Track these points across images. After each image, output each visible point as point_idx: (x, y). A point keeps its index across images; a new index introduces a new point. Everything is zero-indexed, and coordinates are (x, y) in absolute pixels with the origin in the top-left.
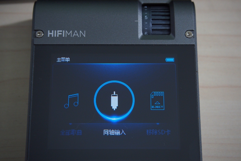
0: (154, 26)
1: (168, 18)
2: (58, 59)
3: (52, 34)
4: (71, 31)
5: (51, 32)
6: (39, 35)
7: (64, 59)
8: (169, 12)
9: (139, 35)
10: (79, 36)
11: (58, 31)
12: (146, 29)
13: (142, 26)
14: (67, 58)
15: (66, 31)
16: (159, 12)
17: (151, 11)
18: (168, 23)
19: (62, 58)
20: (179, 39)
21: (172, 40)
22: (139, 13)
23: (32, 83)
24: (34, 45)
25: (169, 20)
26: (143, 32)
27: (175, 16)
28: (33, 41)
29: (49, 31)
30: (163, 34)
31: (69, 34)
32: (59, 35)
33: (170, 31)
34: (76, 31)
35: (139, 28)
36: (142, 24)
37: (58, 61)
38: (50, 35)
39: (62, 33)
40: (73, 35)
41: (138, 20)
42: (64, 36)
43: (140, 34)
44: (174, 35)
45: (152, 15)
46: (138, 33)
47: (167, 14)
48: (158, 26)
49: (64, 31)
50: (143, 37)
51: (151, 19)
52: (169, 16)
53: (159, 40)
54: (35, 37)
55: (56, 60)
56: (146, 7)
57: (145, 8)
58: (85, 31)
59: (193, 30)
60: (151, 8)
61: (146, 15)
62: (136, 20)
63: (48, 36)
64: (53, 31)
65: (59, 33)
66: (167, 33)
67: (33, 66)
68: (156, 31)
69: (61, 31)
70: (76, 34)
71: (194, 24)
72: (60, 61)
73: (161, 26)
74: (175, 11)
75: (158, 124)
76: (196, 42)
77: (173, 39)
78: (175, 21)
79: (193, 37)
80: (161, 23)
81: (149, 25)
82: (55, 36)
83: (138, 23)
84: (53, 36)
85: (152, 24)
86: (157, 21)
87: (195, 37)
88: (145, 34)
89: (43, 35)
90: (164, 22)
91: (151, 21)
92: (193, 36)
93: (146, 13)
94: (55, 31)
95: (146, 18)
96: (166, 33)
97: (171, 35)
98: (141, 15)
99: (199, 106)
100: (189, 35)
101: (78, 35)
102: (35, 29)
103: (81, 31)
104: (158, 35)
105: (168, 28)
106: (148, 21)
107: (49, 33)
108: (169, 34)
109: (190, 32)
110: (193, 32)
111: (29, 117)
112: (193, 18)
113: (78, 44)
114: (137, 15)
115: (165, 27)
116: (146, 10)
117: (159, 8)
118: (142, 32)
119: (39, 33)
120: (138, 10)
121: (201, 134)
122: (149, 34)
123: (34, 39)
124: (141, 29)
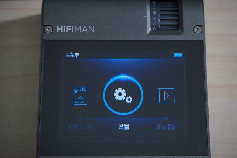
0: (162, 21)
1: (176, 13)
2: (67, 55)
3: (61, 29)
4: (80, 27)
5: (60, 27)
6: (48, 31)
7: (73, 55)
8: (177, 7)
9: (147, 30)
10: (88, 31)
11: (67, 27)
12: (154, 24)
13: (150, 21)
14: (77, 54)
15: (75, 27)
16: (167, 7)
17: (160, 6)
18: (176, 18)
19: (71, 53)
20: (187, 35)
21: (181, 36)
22: (147, 8)
23: (42, 78)
24: (44, 40)
25: (178, 15)
26: (152, 28)
27: (183, 11)
28: (42, 36)
29: (58, 27)
30: (171, 30)
31: (78, 30)
32: (68, 30)
33: (179, 26)
34: (85, 26)
35: (147, 23)
36: (151, 19)
37: (67, 56)
38: (59, 30)
39: (71, 28)
40: (82, 30)
41: (146, 16)
42: (73, 32)
43: (149, 30)
44: (183, 30)
45: (161, 10)
46: (146, 29)
47: (175, 9)
48: (166, 21)
49: (73, 27)
50: (152, 33)
51: (160, 14)
52: (177, 11)
53: (167, 36)
54: (45, 32)
55: (66, 55)
56: (154, 2)
57: (154, 4)
58: (94, 27)
59: (201, 26)
60: (160, 4)
61: (154, 10)
62: (145, 16)
63: (57, 31)
64: (62, 27)
65: (68, 28)
66: (176, 28)
67: (43, 61)
68: (165, 27)
69: (70, 27)
70: (85, 29)
71: (202, 20)
72: (69, 56)
73: (169, 21)
74: (183, 6)
75: (166, 118)
76: (205, 37)
77: (181, 34)
78: (184, 16)
79: (201, 33)
80: (169, 19)
81: (158, 20)
82: (64, 31)
83: (146, 19)
84: (62, 32)
85: (161, 20)
86: (165, 16)
87: (203, 32)
88: (154, 29)
89: (52, 30)
90: (172, 18)
91: (160, 16)
92: (201, 31)
93: (154, 9)
94: (64, 27)
95: (155, 13)
96: (174, 28)
97: (179, 30)
98: (149, 11)
99: (208, 101)
100: (197, 31)
101: (86, 30)
102: (44, 25)
103: (89, 27)
104: (166, 30)
105: (176, 23)
106: (156, 16)
107: (58, 29)
108: (177, 30)
109: (198, 27)
110: (201, 27)
111: (39, 112)
112: (202, 13)
113: (87, 39)
114: (146, 11)
115: (173, 22)
116: (154, 5)
117: (167, 4)
118: (150, 27)
119: (48, 29)
120: (146, 6)
121: (209, 128)
122: (157, 29)
123: (43, 35)
124: (150, 24)
